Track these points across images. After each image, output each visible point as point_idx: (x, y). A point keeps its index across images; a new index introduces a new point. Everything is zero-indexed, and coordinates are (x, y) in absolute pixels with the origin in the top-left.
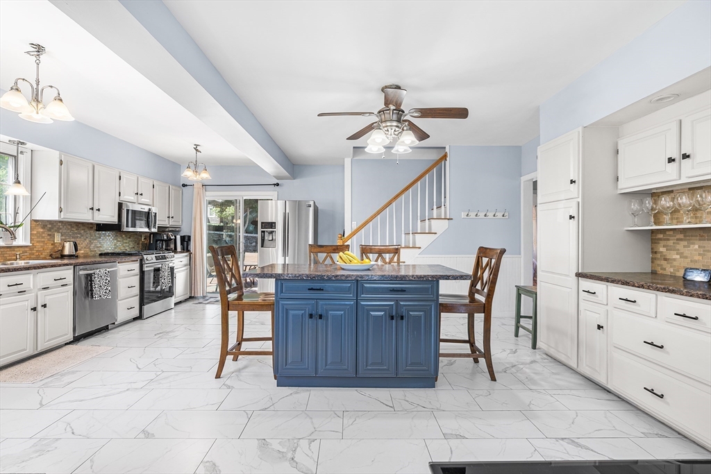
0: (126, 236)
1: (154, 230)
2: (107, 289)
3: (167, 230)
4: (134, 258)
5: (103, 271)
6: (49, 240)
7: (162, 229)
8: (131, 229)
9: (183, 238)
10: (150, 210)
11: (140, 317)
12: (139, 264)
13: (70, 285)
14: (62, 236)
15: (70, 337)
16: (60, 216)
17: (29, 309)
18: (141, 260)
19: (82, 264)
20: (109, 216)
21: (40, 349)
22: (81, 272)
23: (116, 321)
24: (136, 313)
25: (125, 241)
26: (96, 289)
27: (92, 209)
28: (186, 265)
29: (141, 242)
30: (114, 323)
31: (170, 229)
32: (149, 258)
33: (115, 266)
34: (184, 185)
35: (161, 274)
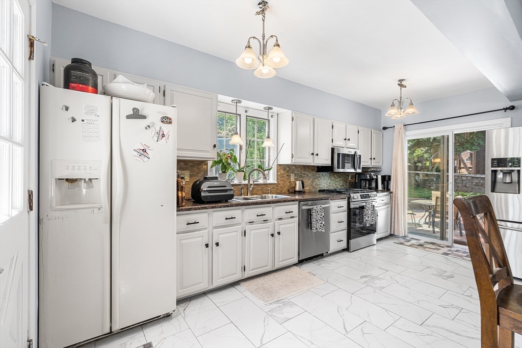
0: (337, 176)
1: (359, 171)
2: (322, 223)
3: (369, 170)
4: (343, 196)
5: (319, 207)
6: (287, 179)
7: (365, 170)
8: (341, 170)
9: (383, 178)
10: (355, 153)
11: (347, 249)
12: (347, 202)
13: (296, 217)
14: (295, 176)
15: (296, 260)
16: (292, 161)
17: (270, 235)
18: (349, 198)
19: (304, 200)
20: (324, 160)
21: (277, 267)
22: (304, 207)
23: (329, 250)
24: (344, 245)
25: (336, 180)
26: (314, 222)
27: (313, 154)
28: (386, 204)
29: (348, 181)
30: (327, 252)
31: (372, 169)
32: (355, 197)
33: (329, 203)
34: (385, 128)
35: (365, 212)
